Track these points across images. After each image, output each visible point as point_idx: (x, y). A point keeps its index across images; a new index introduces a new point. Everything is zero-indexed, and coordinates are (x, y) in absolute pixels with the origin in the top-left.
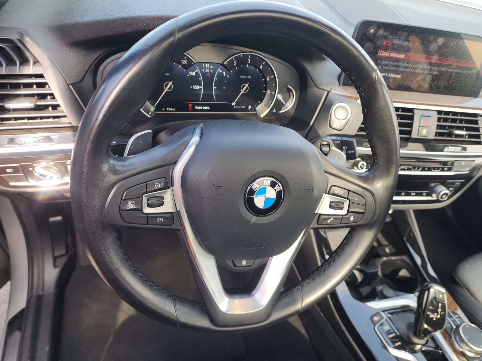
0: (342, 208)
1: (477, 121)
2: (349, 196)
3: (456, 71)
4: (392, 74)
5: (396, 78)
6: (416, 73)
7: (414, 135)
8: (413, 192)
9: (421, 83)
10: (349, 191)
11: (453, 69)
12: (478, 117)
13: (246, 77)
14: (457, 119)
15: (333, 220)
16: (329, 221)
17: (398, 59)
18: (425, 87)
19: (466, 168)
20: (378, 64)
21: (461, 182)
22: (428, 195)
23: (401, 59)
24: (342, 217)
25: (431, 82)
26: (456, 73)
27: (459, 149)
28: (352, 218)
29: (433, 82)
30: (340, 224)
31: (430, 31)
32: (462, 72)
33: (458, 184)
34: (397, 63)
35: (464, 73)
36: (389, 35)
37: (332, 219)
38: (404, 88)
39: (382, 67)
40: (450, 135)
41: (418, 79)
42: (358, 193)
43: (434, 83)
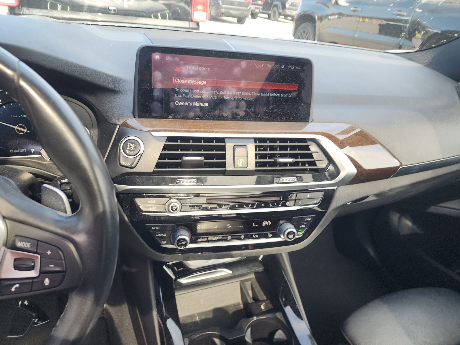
0: (32, 268)
1: (308, 146)
2: (38, 248)
3: (273, 95)
4: (196, 103)
5: (203, 107)
6: (225, 100)
7: (229, 167)
8: (255, 235)
9: (235, 111)
10: (38, 241)
11: (269, 94)
12: (308, 142)
13: (20, 116)
14: (287, 146)
15: (19, 287)
16: (13, 289)
17: (199, 86)
18: (241, 115)
19: (314, 201)
20: (176, 93)
21: (311, 217)
22: (275, 235)
23: (202, 85)
24: (31, 281)
25: (247, 109)
26: (274, 97)
27: (294, 179)
28: (47, 282)
29: (249, 109)
30: (31, 291)
31: (228, 54)
32: (280, 95)
33: (309, 219)
34: (198, 90)
35: (284, 97)
36: (180, 61)
37: (17, 286)
38: (217, 117)
39: (182, 96)
40: (275, 164)
41: (230, 107)
42: (51, 243)
43: (251, 110)
